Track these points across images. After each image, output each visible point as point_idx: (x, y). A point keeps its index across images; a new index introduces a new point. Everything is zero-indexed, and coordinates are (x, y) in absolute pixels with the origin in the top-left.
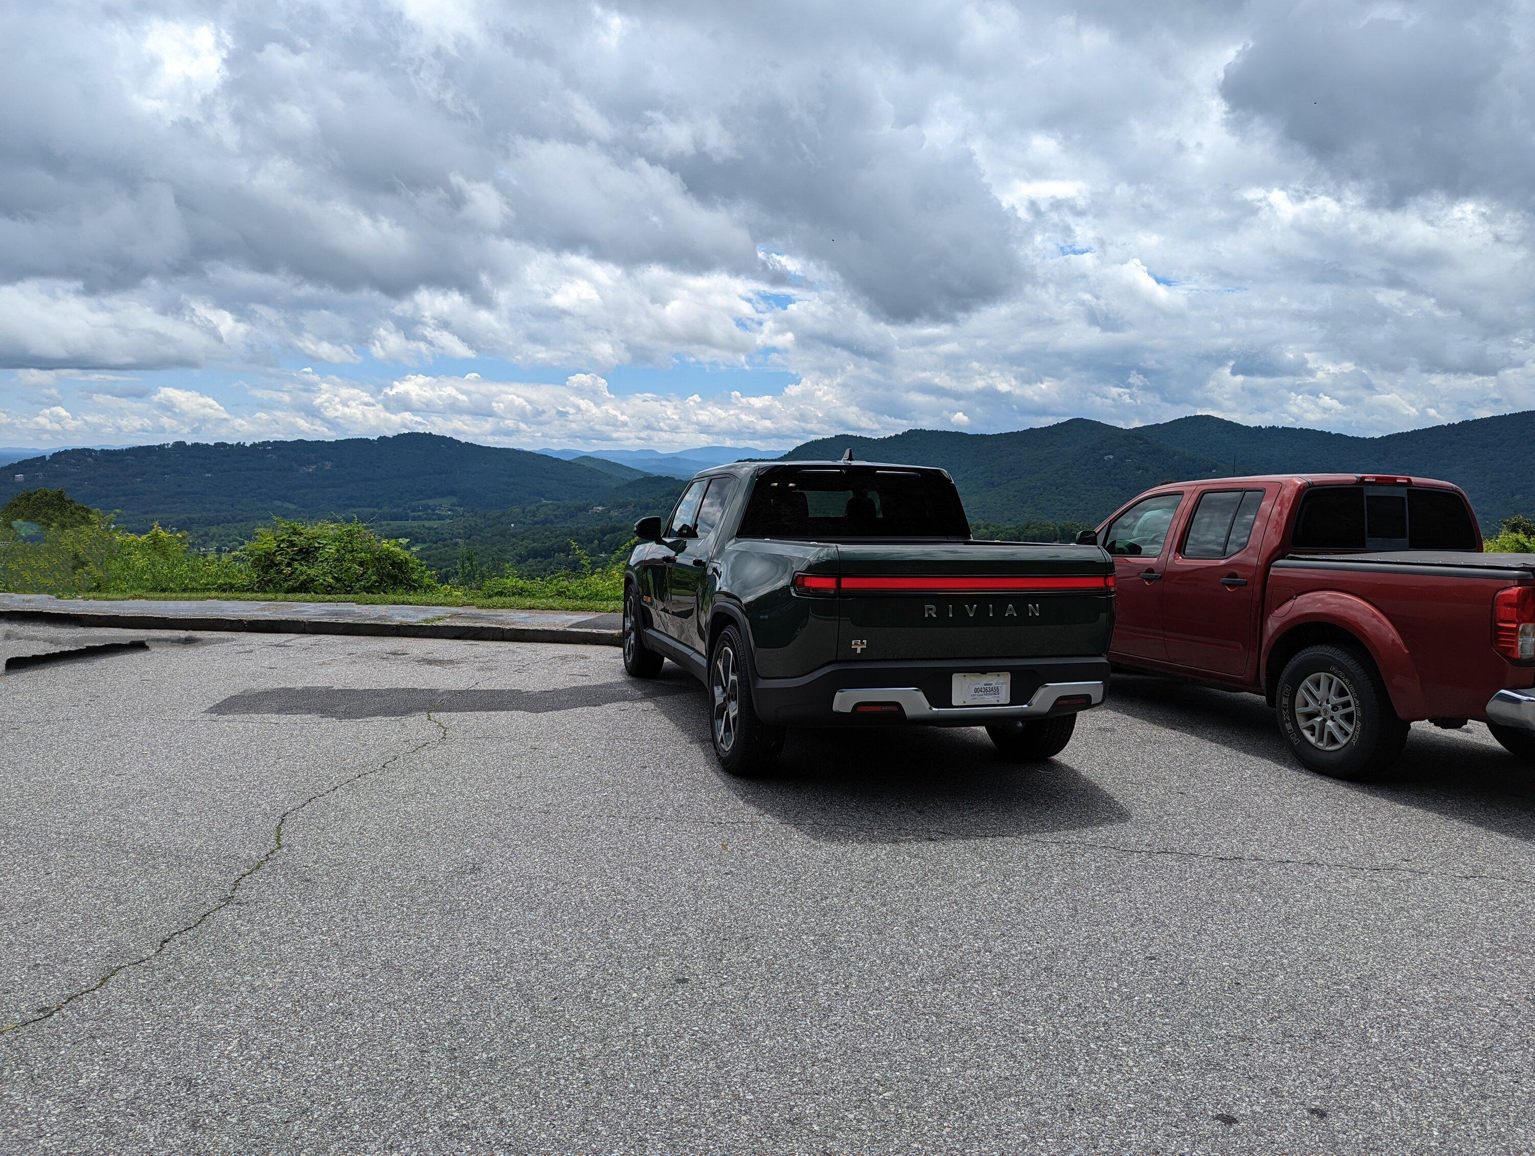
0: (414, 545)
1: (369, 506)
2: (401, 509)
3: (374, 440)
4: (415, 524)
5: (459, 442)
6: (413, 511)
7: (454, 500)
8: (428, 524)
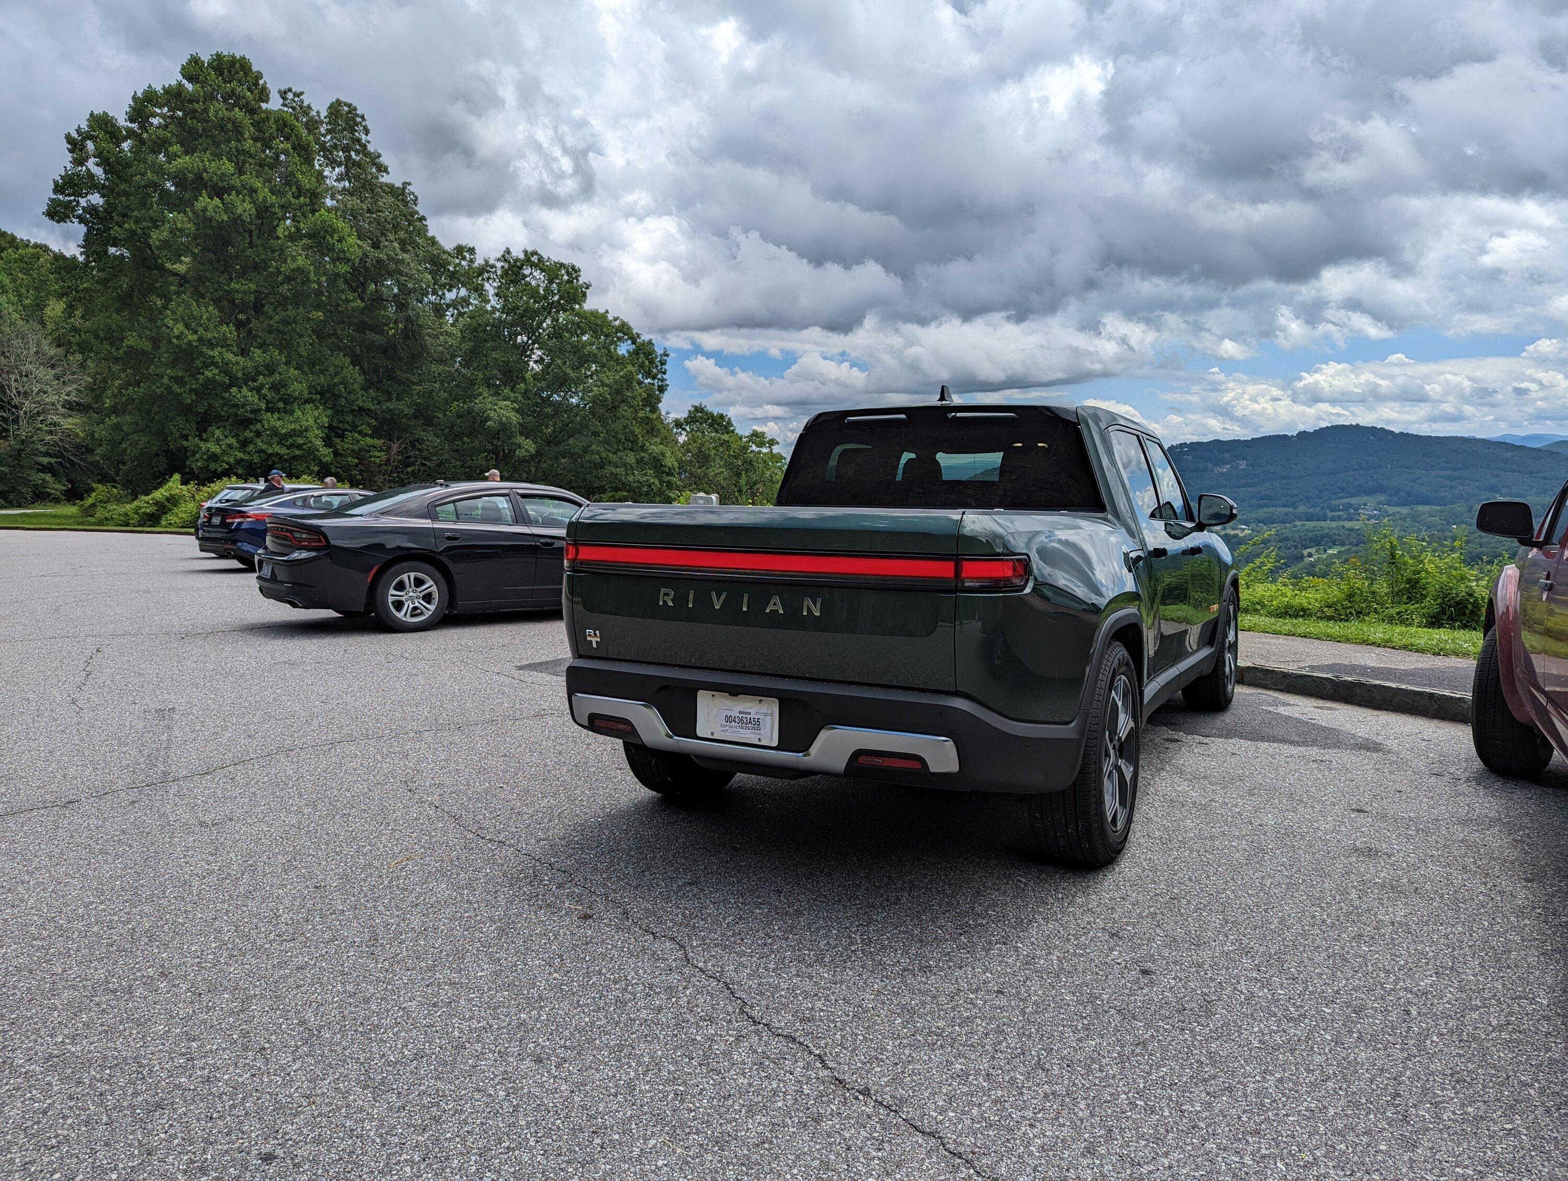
0: (1330, 548)
1: (1284, 506)
2: (1318, 509)
3: (1292, 436)
4: (1334, 524)
5: (1392, 433)
6: (1333, 511)
7: (1382, 497)
8: (1348, 524)
